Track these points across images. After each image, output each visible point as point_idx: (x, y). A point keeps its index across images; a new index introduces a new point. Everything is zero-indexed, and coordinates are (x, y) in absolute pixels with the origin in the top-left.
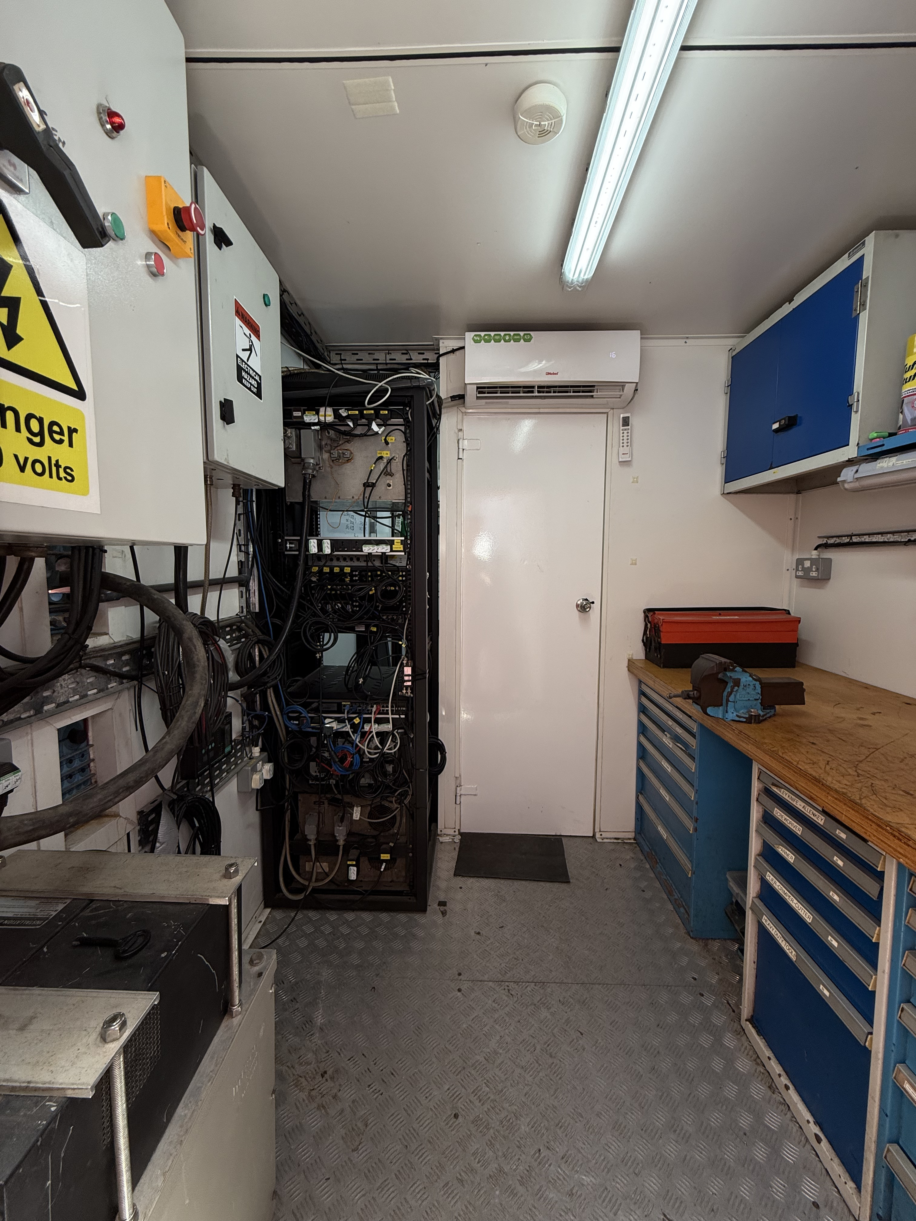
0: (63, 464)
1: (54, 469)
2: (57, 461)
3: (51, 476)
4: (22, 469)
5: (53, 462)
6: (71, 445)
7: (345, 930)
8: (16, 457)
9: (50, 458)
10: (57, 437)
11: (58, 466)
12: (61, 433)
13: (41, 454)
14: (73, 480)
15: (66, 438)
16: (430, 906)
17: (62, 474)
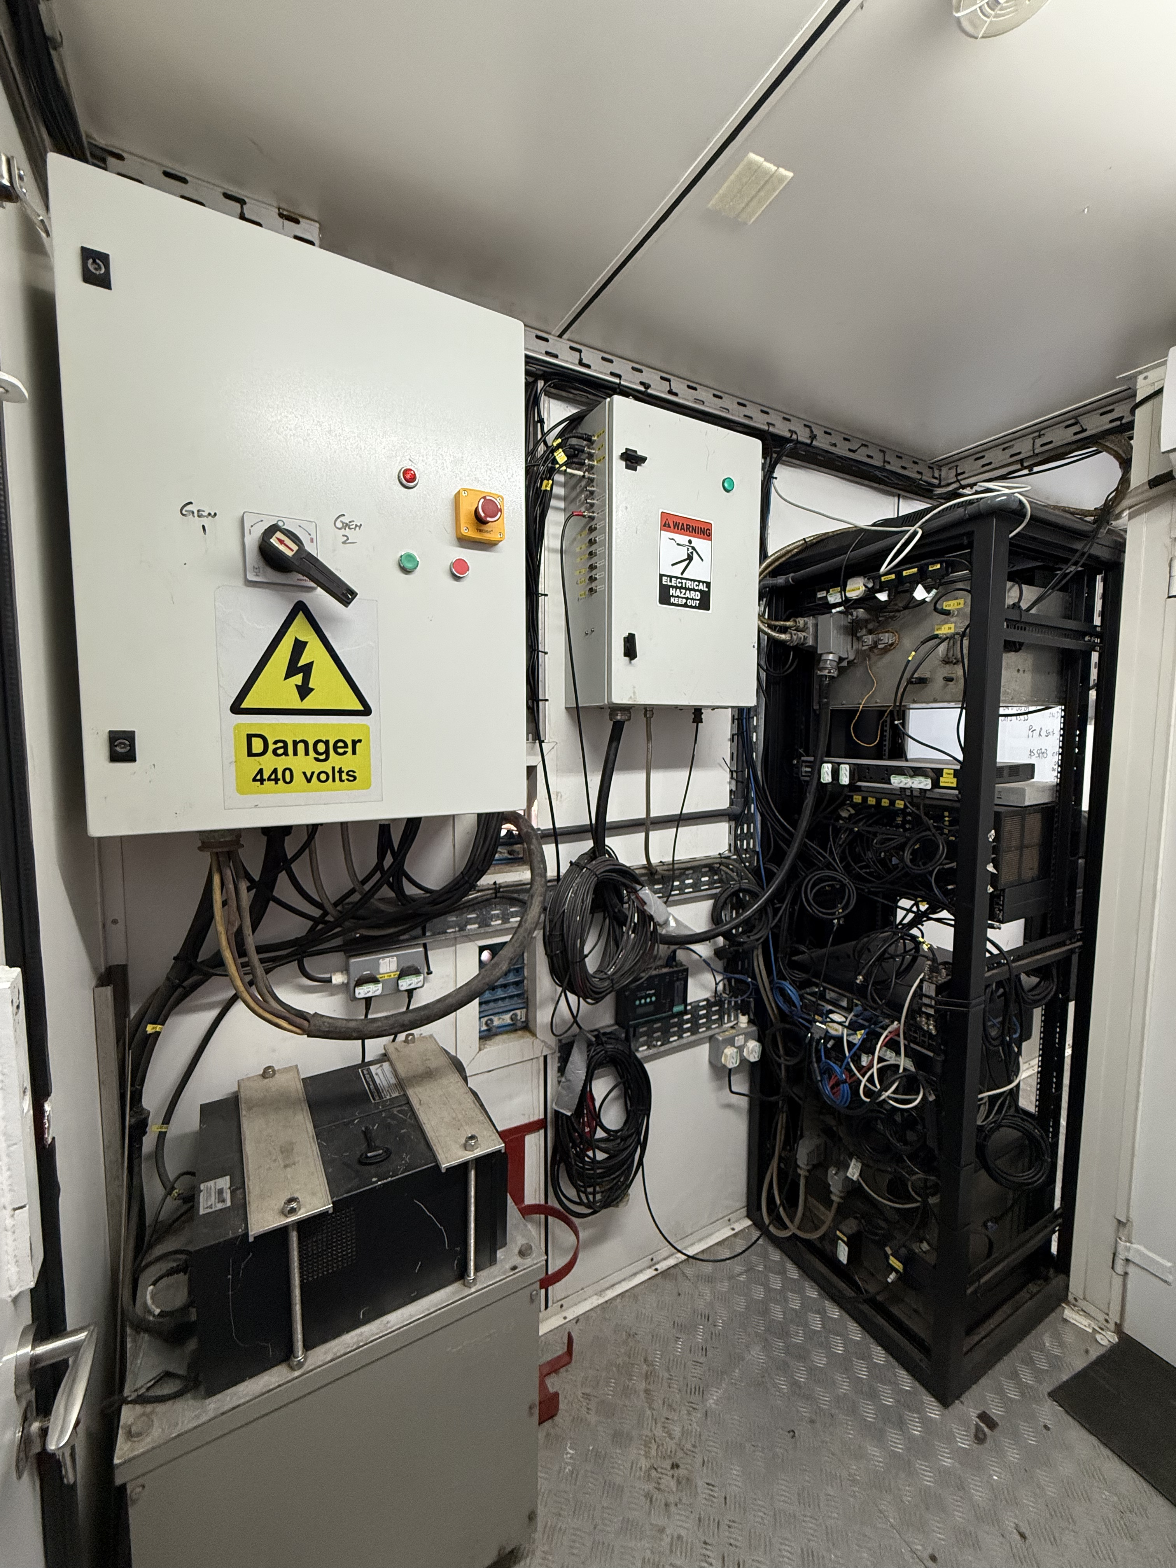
0: (345, 770)
1: (337, 775)
2: (340, 769)
3: (334, 780)
4: (309, 781)
5: (337, 769)
6: (354, 753)
7: (816, 1323)
8: (304, 773)
9: (333, 768)
10: (341, 751)
11: (340, 771)
12: (346, 746)
13: (327, 767)
14: (355, 778)
15: (350, 750)
16: (962, 1402)
17: (344, 776)
